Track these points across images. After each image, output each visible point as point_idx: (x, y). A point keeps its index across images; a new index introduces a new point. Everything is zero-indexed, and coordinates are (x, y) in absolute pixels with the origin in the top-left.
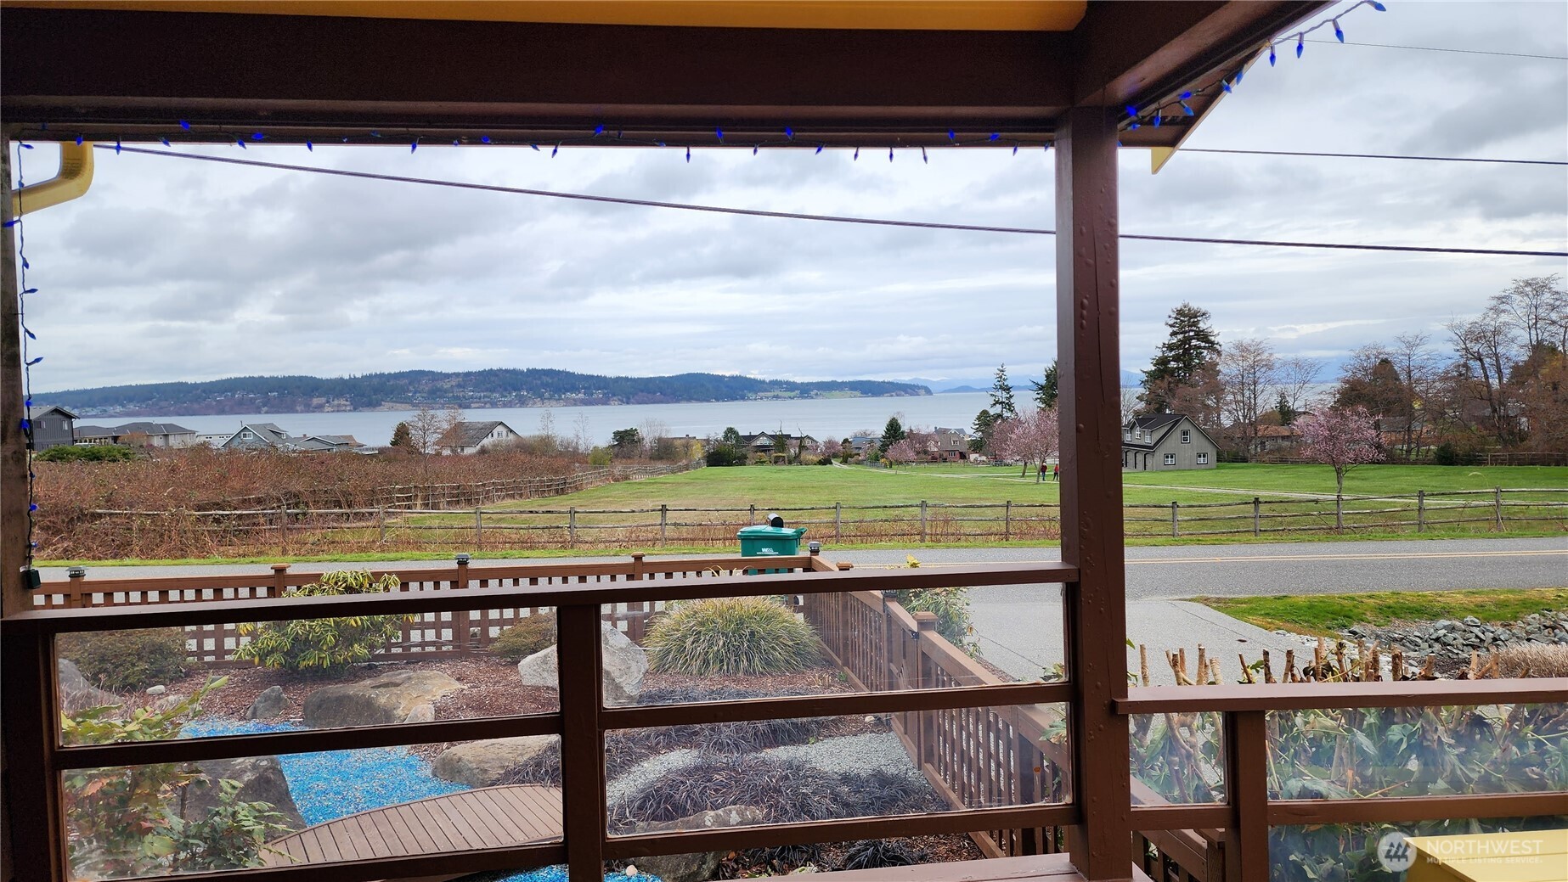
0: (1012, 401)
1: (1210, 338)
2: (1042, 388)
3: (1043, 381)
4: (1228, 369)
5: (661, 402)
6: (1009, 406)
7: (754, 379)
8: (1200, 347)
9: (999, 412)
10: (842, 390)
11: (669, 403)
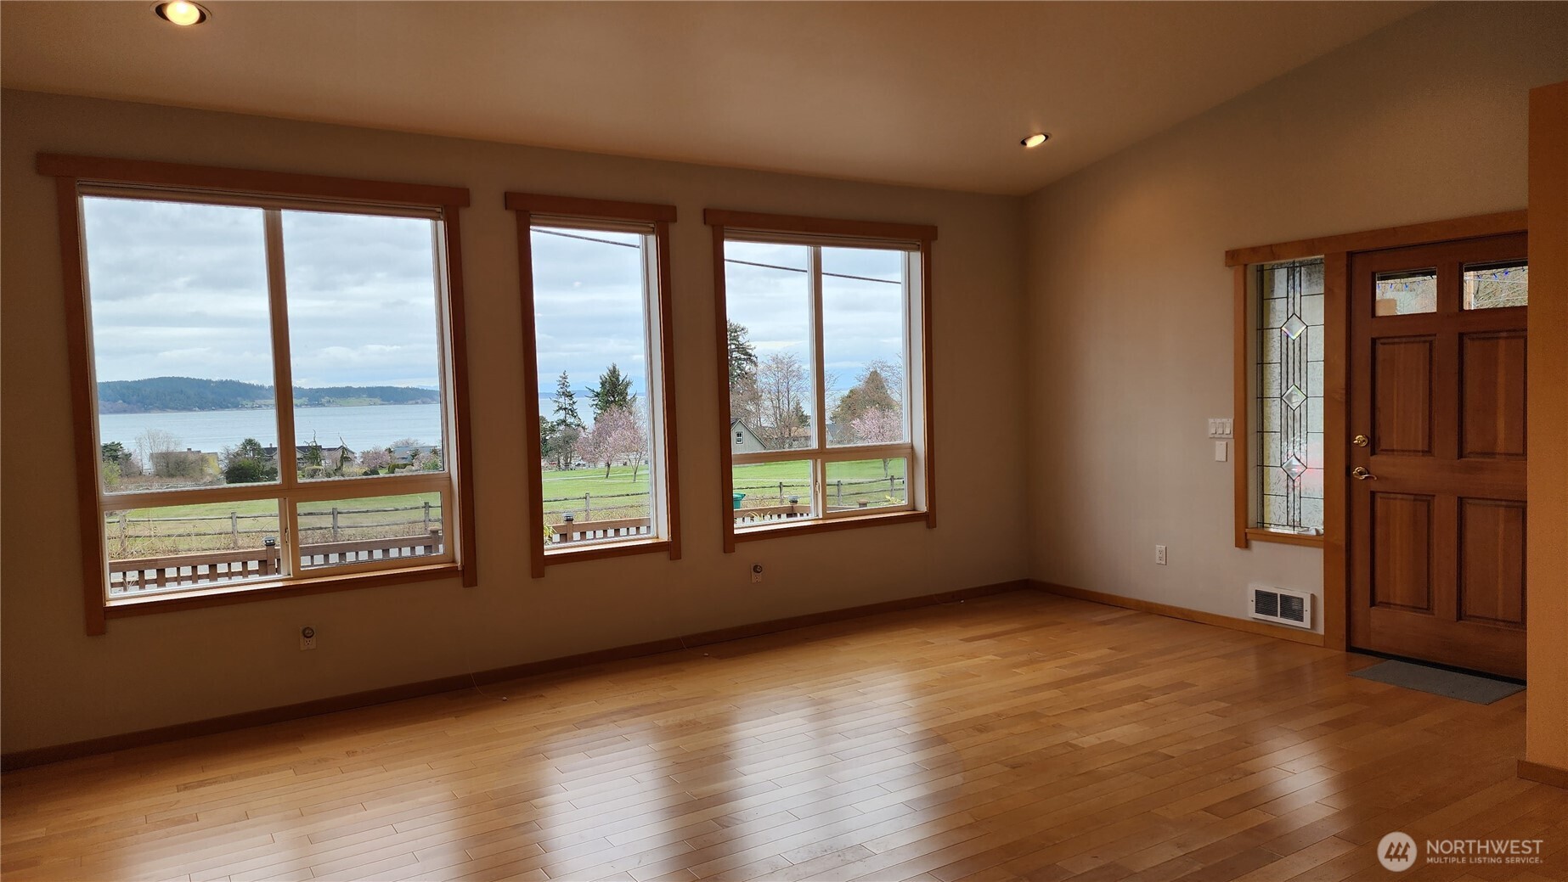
0: (575, 407)
1: (748, 351)
2: (598, 395)
3: (598, 389)
4: (764, 381)
5: (125, 411)
6: (573, 413)
7: (250, 385)
8: (740, 359)
9: (562, 417)
10: (359, 396)
11: (136, 412)
